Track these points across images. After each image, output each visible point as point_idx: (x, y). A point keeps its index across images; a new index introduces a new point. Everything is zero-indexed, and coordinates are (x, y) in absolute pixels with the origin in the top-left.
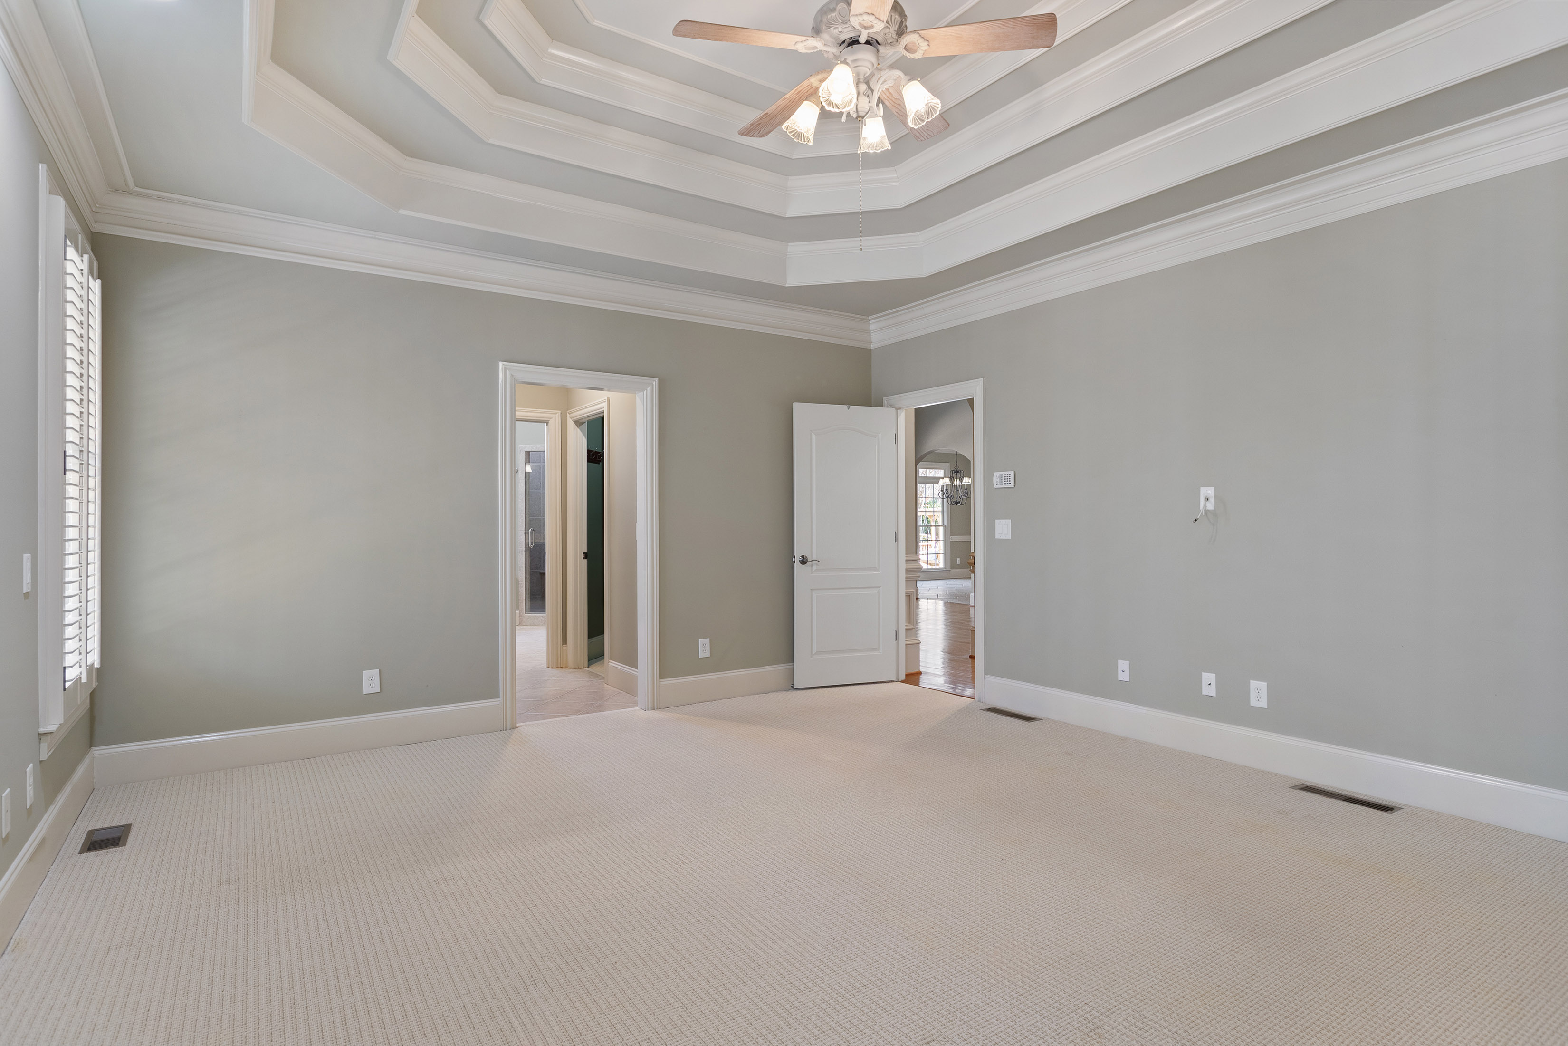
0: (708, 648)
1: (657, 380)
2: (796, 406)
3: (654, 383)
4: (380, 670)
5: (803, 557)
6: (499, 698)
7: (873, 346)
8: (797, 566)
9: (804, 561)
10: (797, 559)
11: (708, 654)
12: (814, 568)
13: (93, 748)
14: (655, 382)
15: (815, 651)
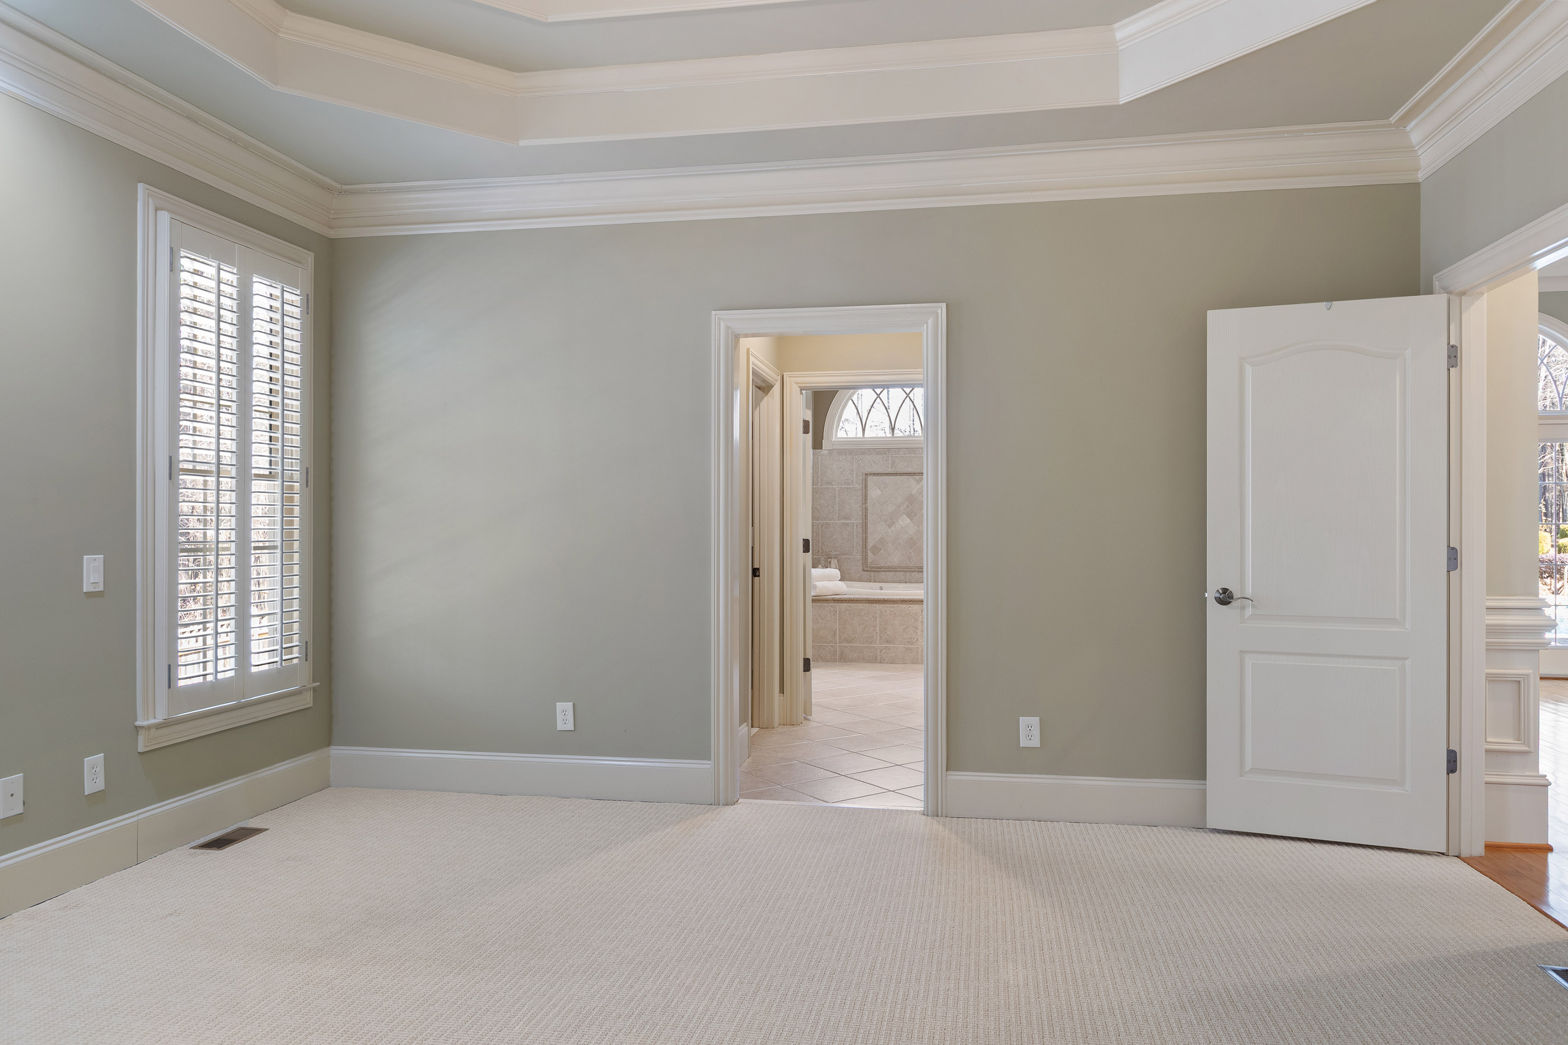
0: (1036, 733)
1: (945, 303)
2: (1212, 316)
3: (939, 311)
4: (574, 704)
5: (1225, 590)
6: (710, 760)
7: (1420, 176)
8: (1213, 609)
9: (1225, 598)
10: (1210, 595)
11: (1036, 742)
12: (1249, 612)
13: (332, 747)
14: (941, 309)
15: (1248, 766)
